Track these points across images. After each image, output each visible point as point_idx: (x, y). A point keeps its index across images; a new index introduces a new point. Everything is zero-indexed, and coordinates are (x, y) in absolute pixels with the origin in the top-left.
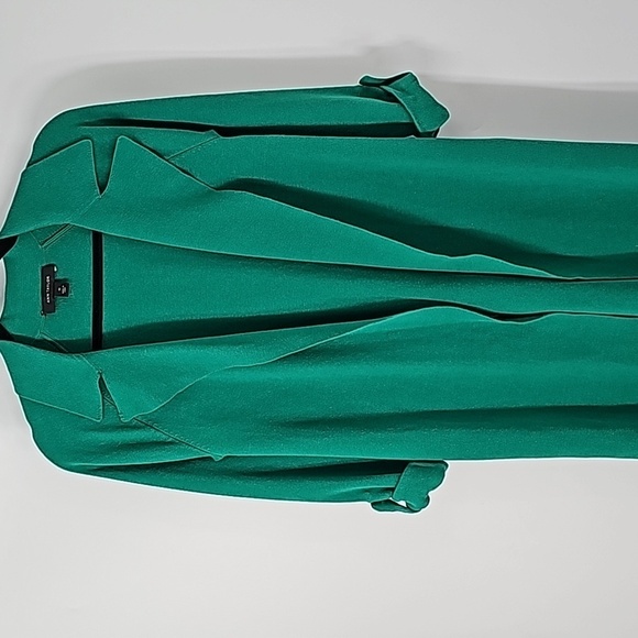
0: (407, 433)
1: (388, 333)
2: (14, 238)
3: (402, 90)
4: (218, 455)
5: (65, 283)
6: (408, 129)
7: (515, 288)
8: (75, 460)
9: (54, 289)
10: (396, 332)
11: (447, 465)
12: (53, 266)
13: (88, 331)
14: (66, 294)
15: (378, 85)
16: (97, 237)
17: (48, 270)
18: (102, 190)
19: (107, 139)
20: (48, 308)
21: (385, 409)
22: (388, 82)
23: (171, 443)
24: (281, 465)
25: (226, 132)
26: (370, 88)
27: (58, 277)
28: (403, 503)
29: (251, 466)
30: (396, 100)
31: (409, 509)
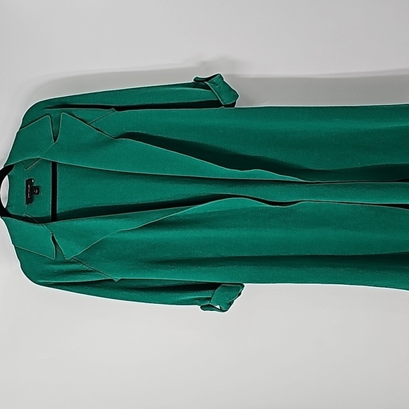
0: (219, 268)
1: (210, 213)
2: (13, 166)
3: (214, 83)
4: (117, 278)
5: (38, 188)
6: (216, 104)
7: (280, 187)
8: (41, 279)
9: (32, 191)
10: (214, 212)
11: (244, 286)
12: (31, 179)
13: (50, 213)
14: (38, 194)
15: (203, 81)
16: (54, 165)
17: (29, 182)
18: (55, 140)
19: (58, 114)
20: (29, 201)
21: (210, 255)
22: (207, 79)
23: (91, 271)
24: (151, 284)
25: (119, 109)
26: (199, 83)
27: (35, 185)
28: (218, 307)
29: (135, 285)
30: (210, 89)
31: (221, 310)
